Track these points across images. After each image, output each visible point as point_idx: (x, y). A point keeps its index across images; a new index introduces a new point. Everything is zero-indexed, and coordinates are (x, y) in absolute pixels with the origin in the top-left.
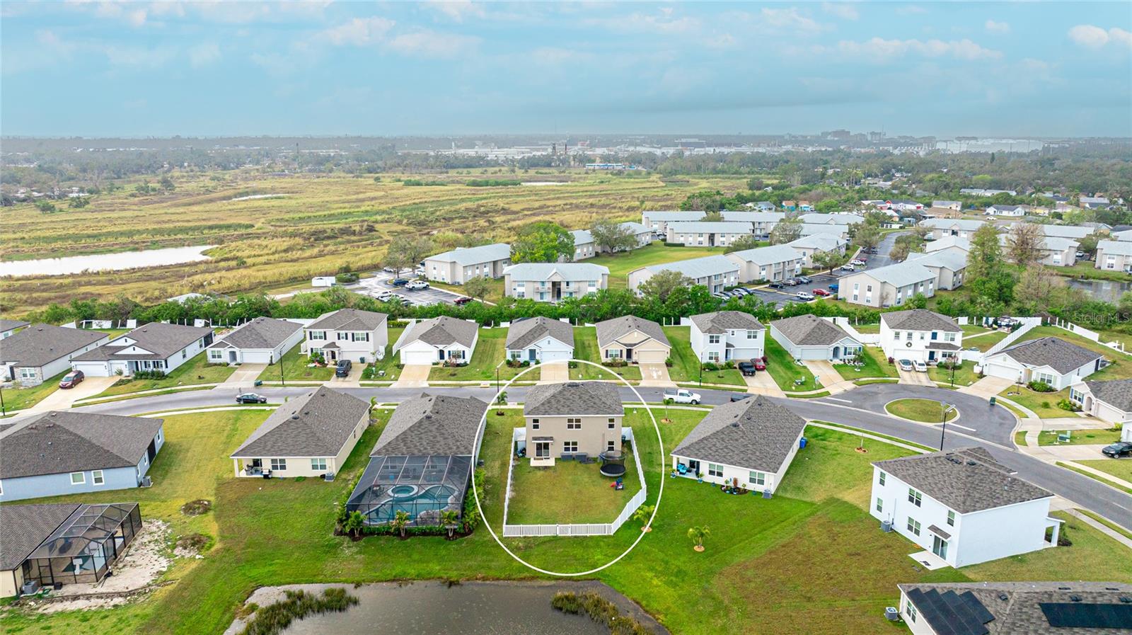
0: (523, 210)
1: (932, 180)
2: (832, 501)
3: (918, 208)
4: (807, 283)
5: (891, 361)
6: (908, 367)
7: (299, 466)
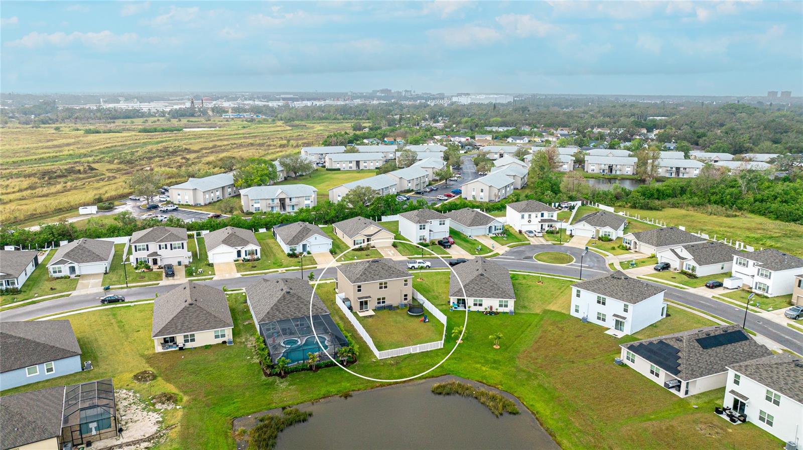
0: (202, 149)
1: (466, 122)
2: (546, 312)
3: (467, 140)
4: (436, 190)
5: (520, 232)
6: (532, 235)
7: (205, 338)
